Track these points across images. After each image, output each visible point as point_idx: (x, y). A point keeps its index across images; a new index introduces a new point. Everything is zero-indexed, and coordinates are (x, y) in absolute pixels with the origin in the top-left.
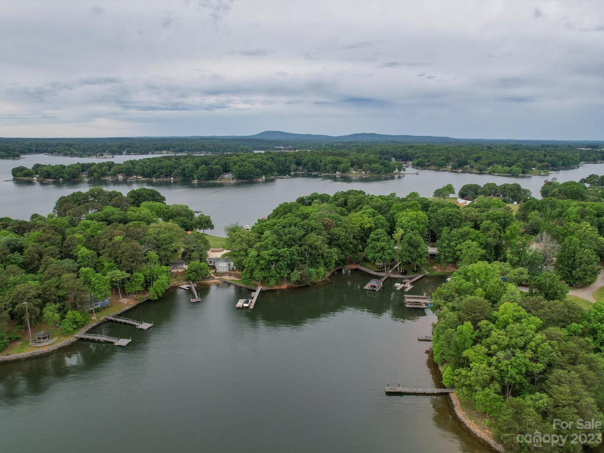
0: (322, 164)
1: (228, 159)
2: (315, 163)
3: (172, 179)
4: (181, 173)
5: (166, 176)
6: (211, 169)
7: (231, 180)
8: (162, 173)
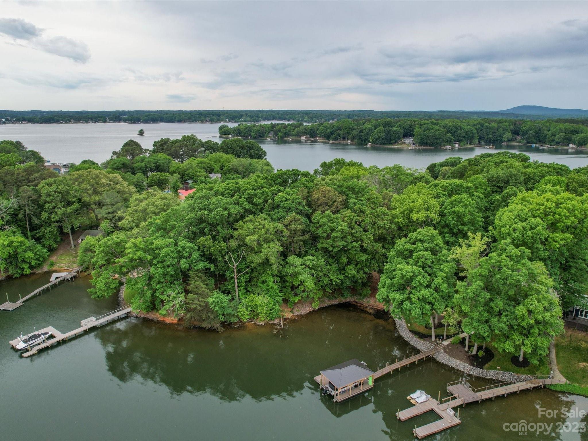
0: (550, 133)
2: (539, 132)
3: (349, 141)
4: (357, 135)
5: (344, 138)
6: (389, 131)
7: (410, 146)
8: (339, 135)
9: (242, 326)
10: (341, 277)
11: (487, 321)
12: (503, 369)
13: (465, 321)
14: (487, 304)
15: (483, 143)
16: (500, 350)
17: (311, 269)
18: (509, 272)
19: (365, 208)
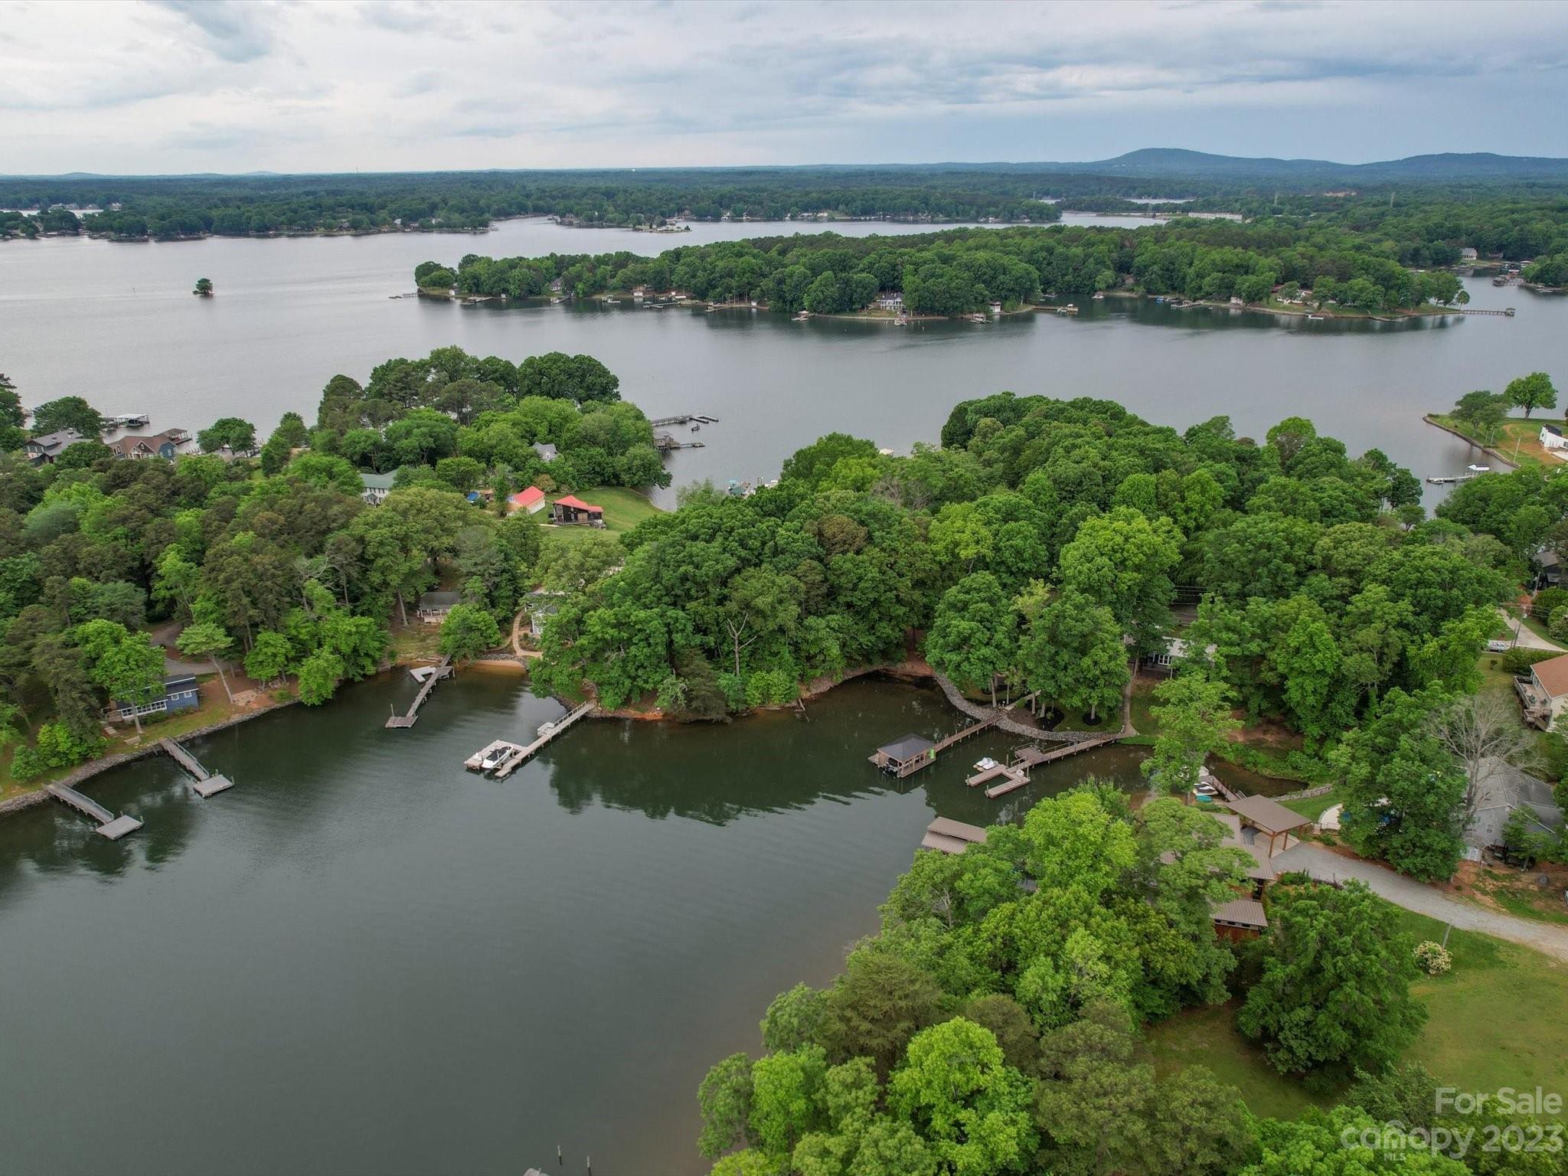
0: (1191, 271)
1: (901, 255)
2: (1171, 267)
3: (754, 304)
4: (773, 290)
5: (741, 297)
6: (847, 282)
7: (896, 316)
8: (729, 289)
9: (752, 715)
10: (873, 638)
11: (1053, 677)
12: (1073, 729)
13: (1031, 679)
14: (1052, 659)
15: (1053, 296)
16: (1068, 706)
17: (835, 631)
18: (1073, 623)
19: (896, 544)
